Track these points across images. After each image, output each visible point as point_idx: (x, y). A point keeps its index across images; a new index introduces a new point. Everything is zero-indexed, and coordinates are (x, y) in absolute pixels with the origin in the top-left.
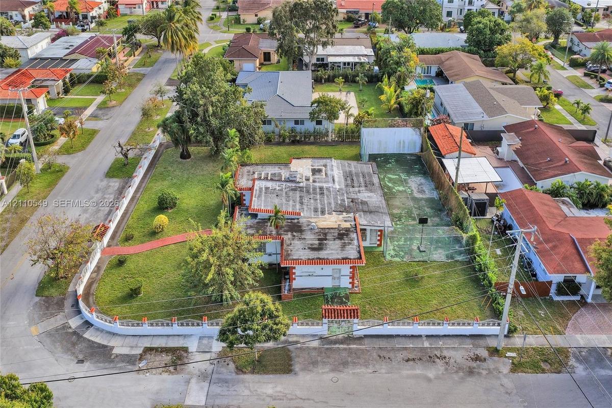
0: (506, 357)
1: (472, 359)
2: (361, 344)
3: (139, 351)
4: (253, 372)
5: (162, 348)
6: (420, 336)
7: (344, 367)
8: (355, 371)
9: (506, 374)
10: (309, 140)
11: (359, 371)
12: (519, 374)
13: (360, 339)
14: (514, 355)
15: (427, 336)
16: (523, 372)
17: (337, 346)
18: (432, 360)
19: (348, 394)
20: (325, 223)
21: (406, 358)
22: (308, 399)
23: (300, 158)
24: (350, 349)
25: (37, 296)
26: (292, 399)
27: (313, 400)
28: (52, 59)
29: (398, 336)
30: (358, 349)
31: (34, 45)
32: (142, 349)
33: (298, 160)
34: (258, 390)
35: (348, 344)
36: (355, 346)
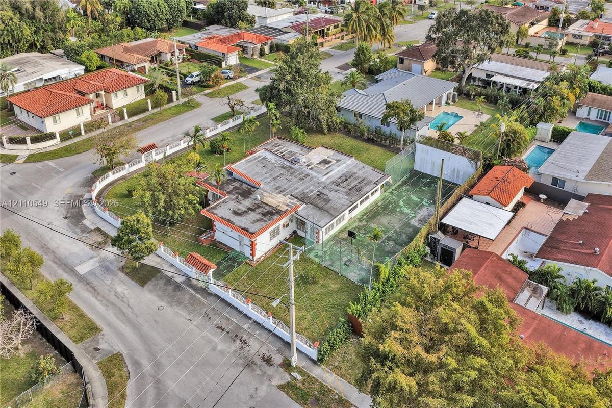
0: (290, 375)
1: (263, 358)
2: (205, 298)
3: (93, 227)
4: (127, 274)
5: (104, 232)
6: (250, 318)
7: (177, 305)
8: (180, 312)
9: (272, 385)
10: (385, 142)
11: (182, 313)
12: (282, 392)
13: (210, 294)
14: (299, 377)
15: (255, 322)
16: (287, 393)
17: (190, 289)
18: (235, 338)
19: (155, 321)
20: (270, 200)
21: (220, 326)
22: (131, 308)
23: (328, 148)
24: (195, 296)
25: (92, 174)
26: (124, 302)
27: (133, 310)
28: (274, 29)
29: (236, 309)
30: (199, 300)
31: (275, 16)
32: (96, 227)
33: (325, 149)
34: (116, 285)
35: (197, 293)
36: (200, 296)
